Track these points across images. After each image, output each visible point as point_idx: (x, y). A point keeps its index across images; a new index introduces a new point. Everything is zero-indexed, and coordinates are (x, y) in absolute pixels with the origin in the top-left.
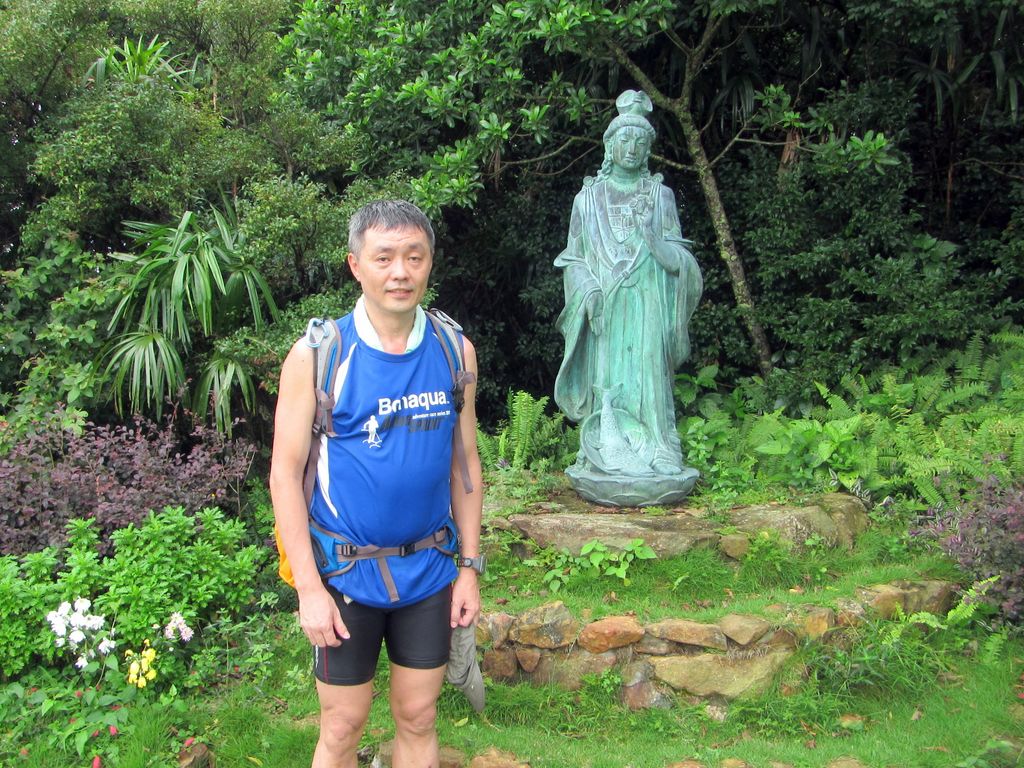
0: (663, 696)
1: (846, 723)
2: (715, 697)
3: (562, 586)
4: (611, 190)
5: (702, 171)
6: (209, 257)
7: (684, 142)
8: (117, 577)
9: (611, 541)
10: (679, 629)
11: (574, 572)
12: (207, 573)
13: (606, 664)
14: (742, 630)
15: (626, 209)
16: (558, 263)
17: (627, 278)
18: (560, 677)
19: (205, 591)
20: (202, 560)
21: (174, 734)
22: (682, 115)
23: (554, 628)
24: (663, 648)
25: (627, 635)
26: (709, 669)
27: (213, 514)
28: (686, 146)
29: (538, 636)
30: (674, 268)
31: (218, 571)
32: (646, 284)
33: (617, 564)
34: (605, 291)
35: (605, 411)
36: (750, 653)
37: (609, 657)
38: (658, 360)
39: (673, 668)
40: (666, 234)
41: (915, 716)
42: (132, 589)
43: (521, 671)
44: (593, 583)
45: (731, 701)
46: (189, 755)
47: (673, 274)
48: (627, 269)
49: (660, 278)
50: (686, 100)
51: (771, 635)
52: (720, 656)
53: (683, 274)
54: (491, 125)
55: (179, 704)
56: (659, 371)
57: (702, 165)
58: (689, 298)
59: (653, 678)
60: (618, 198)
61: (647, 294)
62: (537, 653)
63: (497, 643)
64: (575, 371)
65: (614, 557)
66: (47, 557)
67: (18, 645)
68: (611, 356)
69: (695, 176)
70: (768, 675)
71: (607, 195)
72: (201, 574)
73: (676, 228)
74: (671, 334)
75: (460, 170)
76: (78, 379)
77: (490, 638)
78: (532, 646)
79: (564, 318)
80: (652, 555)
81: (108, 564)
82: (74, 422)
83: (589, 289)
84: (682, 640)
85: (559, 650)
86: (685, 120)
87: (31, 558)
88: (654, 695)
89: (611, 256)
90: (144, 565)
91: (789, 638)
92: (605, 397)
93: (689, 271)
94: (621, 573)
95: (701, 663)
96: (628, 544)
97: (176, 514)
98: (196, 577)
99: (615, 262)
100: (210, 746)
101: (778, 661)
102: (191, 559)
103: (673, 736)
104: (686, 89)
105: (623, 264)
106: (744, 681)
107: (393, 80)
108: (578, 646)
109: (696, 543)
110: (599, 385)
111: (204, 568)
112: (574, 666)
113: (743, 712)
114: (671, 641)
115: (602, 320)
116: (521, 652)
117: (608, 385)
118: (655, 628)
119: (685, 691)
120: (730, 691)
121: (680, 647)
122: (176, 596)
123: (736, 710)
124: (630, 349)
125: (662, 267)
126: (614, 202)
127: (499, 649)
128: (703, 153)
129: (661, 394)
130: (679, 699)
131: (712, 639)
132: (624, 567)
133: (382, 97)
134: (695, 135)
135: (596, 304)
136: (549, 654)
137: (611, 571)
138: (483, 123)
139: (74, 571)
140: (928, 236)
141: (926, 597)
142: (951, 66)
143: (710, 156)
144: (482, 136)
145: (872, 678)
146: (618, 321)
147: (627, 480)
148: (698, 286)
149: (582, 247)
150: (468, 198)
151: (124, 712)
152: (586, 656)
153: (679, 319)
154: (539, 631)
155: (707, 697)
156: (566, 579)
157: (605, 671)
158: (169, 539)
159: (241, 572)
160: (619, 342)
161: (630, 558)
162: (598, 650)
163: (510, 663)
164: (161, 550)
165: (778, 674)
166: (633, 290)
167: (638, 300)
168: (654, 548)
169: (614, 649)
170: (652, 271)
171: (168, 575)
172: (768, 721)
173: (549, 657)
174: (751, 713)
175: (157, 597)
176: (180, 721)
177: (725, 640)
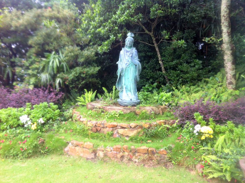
0: (119, 136)
1: (149, 141)
2: (127, 136)
3: (108, 118)
4: (126, 50)
5: (155, 46)
6: (57, 60)
7: (152, 40)
8: (33, 113)
9: (117, 111)
10: (122, 125)
11: (110, 115)
12: (49, 113)
13: (110, 130)
14: (133, 125)
15: (128, 54)
16: (117, 63)
17: (128, 66)
18: (103, 132)
19: (48, 116)
20: (49, 111)
21: (39, 138)
22: (152, 35)
23: (103, 124)
24: (120, 128)
25: (114, 125)
26: (127, 132)
27: (52, 104)
28: (153, 41)
29: (101, 125)
30: (136, 64)
31: (51, 113)
32: (131, 67)
33: (117, 114)
34: (124, 68)
35: (124, 90)
36: (134, 129)
37: (111, 129)
38: (133, 80)
39: (121, 131)
40: (135, 58)
41: (161, 141)
42: (35, 115)
43: (97, 131)
44: (113, 117)
45: (130, 137)
46: (40, 141)
47: (136, 65)
48: (128, 64)
49: (134, 66)
50: (152, 33)
51: (138, 127)
52: (129, 129)
53: (138, 66)
54: (112, 37)
55: (40, 133)
56: (133, 83)
57: (156, 45)
58: (139, 70)
59: (118, 133)
60: (127, 52)
61: (131, 69)
62: (100, 128)
63: (94, 126)
64: (120, 82)
65: (117, 113)
66: (22, 109)
67: (16, 122)
68: (125, 80)
69: (154, 47)
70: (137, 133)
71: (125, 51)
72: (48, 113)
73: (137, 57)
74: (136, 76)
75: (107, 45)
76: (33, 80)
77: (93, 125)
78: (99, 127)
79: (117, 73)
80: (123, 113)
81: (32, 110)
82: (31, 87)
83: (121, 68)
84: (123, 126)
85: (103, 127)
86: (152, 36)
87: (19, 109)
88: (117, 135)
89: (125, 62)
90: (38, 111)
91: (141, 127)
92: (124, 87)
93: (139, 65)
94: (117, 116)
95: (125, 130)
96: (119, 111)
97: (45, 103)
98: (47, 114)
99: (126, 63)
100: (44, 140)
101: (139, 131)
102: (47, 111)
103: (119, 142)
104: (152, 30)
105: (127, 63)
106: (132, 134)
107: (96, 28)
108: (106, 127)
109: (131, 112)
110: (123, 85)
111: (49, 112)
112: (106, 130)
113: (131, 139)
114: (121, 127)
115: (123, 73)
116: (97, 128)
117: (125, 85)
118: (119, 124)
119: (122, 135)
120: (130, 135)
121: (123, 128)
122: (43, 116)
123: (130, 138)
124: (128, 79)
125: (134, 64)
126: (126, 52)
127: (94, 127)
128: (156, 43)
129: (134, 87)
130: (122, 136)
131: (128, 126)
132: (118, 115)
133: (94, 31)
134: (154, 39)
135: (122, 70)
136: (102, 128)
137: (116, 115)
138: (111, 37)
139: (26, 111)
140: (197, 59)
141: (170, 123)
142: (204, 27)
143: (157, 43)
144: (111, 39)
145: (154, 134)
146: (126, 74)
147: (125, 101)
148: (141, 68)
149: (121, 60)
150: (107, 50)
151: (31, 134)
152: (108, 129)
153: (137, 74)
154: (101, 124)
155: (126, 136)
156: (109, 117)
157: (110, 131)
158: (43, 107)
159: (55, 114)
160: (126, 77)
161: (119, 113)
162: (110, 128)
163: (95, 129)
164: (41, 109)
165: (139, 133)
166: (129, 68)
167: (130, 70)
168: (124, 112)
169: (112, 128)
170: (132, 65)
171: (42, 113)
172: (135, 140)
173: (102, 129)
174: (132, 139)
175: (39, 116)
176: (40, 136)
177: (130, 127)
